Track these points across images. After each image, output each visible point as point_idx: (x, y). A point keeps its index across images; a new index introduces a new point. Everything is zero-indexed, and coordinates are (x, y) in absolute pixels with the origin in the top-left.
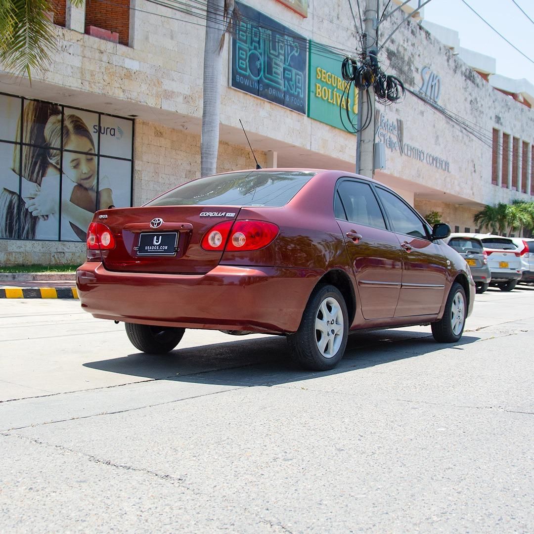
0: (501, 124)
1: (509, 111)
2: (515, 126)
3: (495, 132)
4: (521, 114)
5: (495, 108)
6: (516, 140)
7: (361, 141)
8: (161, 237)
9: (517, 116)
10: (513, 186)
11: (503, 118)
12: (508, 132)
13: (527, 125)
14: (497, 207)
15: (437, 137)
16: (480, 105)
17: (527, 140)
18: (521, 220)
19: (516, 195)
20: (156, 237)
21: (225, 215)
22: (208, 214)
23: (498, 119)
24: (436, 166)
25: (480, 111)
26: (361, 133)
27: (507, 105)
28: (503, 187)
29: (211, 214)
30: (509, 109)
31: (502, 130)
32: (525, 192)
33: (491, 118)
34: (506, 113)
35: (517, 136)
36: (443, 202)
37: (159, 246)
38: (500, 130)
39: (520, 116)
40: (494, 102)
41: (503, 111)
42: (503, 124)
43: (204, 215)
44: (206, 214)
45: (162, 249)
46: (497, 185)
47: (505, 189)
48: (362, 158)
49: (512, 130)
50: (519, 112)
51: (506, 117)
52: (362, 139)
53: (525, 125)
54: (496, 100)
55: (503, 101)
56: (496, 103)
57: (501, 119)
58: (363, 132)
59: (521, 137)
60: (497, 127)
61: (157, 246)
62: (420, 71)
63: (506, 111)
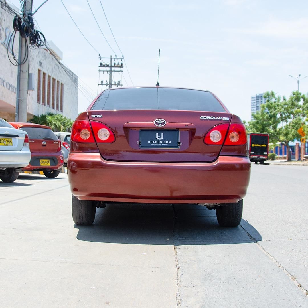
0: (42, 67)
1: (46, 60)
2: (49, 68)
3: (39, 71)
4: (52, 62)
5: (39, 57)
6: (49, 77)
7: (20, 71)
8: (162, 134)
9: (50, 63)
10: (47, 104)
11: (43, 63)
12: (46, 72)
13: (55, 68)
14: (40, 116)
15: (12, 72)
16: (32, 55)
17: (55, 77)
18: (55, 125)
19: (49, 110)
20: (157, 134)
21: (222, 119)
22: (207, 118)
23: (41, 63)
24: (11, 90)
25: (32, 58)
26: (20, 66)
27: (45, 55)
28: (42, 104)
29: (210, 118)
30: (46, 58)
31: (43, 70)
32: (53, 108)
33: (37, 63)
34: (45, 60)
35: (50, 75)
36: (8, 113)
37: (163, 140)
38: (41, 70)
39: (51, 63)
40: (39, 53)
41: (43, 59)
42: (43, 66)
43: (204, 118)
44: (205, 117)
45: (166, 143)
46: (39, 103)
47: (44, 106)
48: (21, 83)
49: (47, 70)
50: (51, 60)
51: (45, 63)
52: (21, 70)
53: (54, 68)
54: (40, 52)
55: (43, 53)
56: (40, 54)
57: (42, 64)
58: (22, 65)
59: (52, 75)
60: (40, 68)
61: (160, 141)
62: (4, 30)
63: (44, 59)
